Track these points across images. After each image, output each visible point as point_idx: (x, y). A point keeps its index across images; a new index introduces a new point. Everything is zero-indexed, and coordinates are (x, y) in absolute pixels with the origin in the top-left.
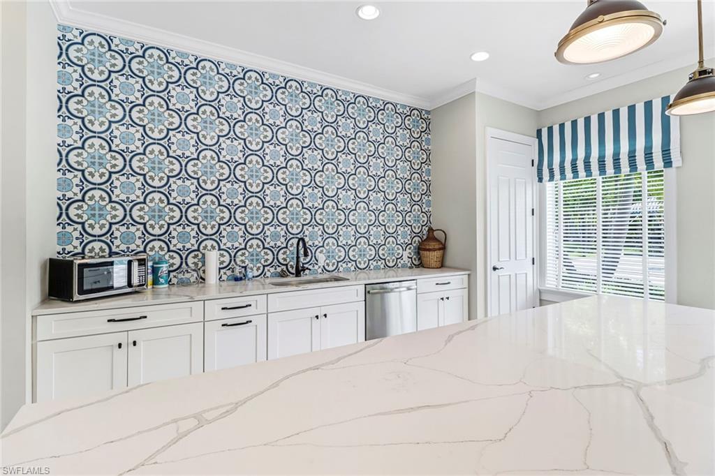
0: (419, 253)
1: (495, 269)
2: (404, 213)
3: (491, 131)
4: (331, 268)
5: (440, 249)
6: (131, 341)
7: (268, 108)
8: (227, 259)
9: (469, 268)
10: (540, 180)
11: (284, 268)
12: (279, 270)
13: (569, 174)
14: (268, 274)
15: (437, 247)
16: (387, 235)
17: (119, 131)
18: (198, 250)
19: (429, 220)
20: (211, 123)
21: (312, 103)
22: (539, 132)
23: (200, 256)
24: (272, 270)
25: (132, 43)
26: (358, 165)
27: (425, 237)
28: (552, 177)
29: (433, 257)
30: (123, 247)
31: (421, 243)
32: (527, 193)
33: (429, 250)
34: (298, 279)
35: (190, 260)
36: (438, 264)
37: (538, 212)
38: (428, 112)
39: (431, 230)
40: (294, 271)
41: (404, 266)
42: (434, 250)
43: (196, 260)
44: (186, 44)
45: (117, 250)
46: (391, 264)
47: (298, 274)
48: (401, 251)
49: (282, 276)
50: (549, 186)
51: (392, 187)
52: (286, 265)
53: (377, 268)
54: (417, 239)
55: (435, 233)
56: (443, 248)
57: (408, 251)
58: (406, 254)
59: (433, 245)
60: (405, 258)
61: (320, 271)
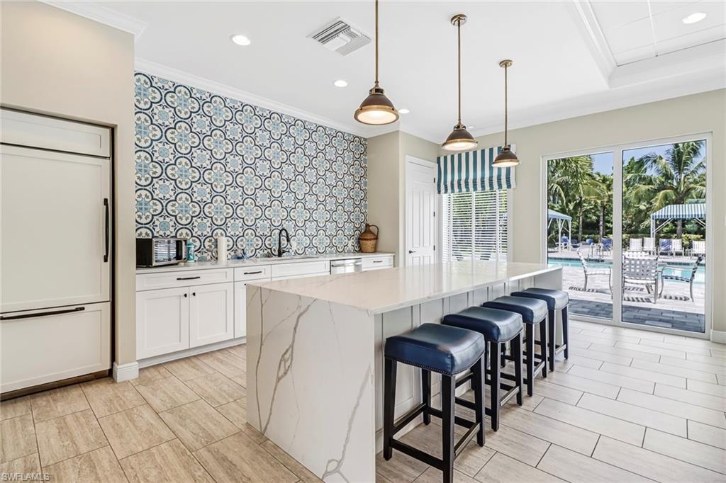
0: (359, 243)
1: (410, 252)
2: (349, 213)
3: (409, 158)
4: (300, 252)
5: (374, 239)
6: (192, 293)
7: (259, 133)
8: (231, 243)
9: (394, 252)
10: (439, 192)
11: (269, 250)
12: (266, 252)
13: (456, 189)
14: (259, 255)
15: (372, 237)
16: (339, 229)
17: (158, 147)
18: (212, 236)
19: (365, 218)
20: (220, 143)
21: (288, 130)
22: (439, 159)
23: (213, 240)
24: (261, 252)
25: (167, 81)
26: (319, 177)
27: (363, 231)
28: (446, 191)
29: (369, 244)
30: (162, 233)
31: (361, 235)
32: (431, 200)
33: (367, 240)
34: (280, 258)
35: (207, 244)
36: (373, 250)
37: (437, 214)
38: (365, 139)
39: (367, 226)
40: (276, 253)
41: (349, 252)
42: (370, 240)
43: (210, 244)
44: (204, 85)
45: (157, 235)
46: (340, 250)
47: (280, 255)
48: (347, 241)
49: (269, 257)
50: (445, 197)
51: (341, 194)
52: (271, 249)
53: (331, 252)
54: (357, 232)
55: (371, 228)
56: (376, 238)
57: (352, 241)
58: (350, 243)
59: (369, 236)
60: (350, 245)
61: (293, 254)
